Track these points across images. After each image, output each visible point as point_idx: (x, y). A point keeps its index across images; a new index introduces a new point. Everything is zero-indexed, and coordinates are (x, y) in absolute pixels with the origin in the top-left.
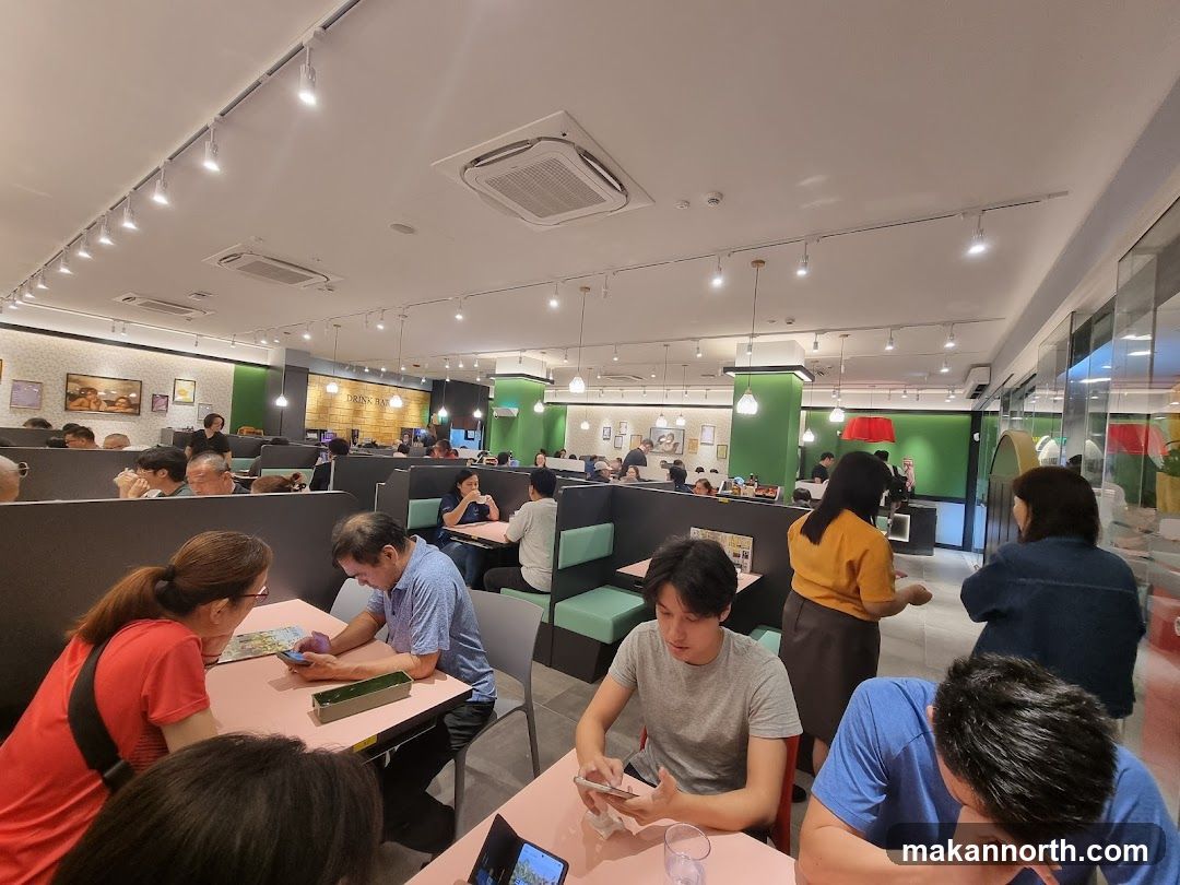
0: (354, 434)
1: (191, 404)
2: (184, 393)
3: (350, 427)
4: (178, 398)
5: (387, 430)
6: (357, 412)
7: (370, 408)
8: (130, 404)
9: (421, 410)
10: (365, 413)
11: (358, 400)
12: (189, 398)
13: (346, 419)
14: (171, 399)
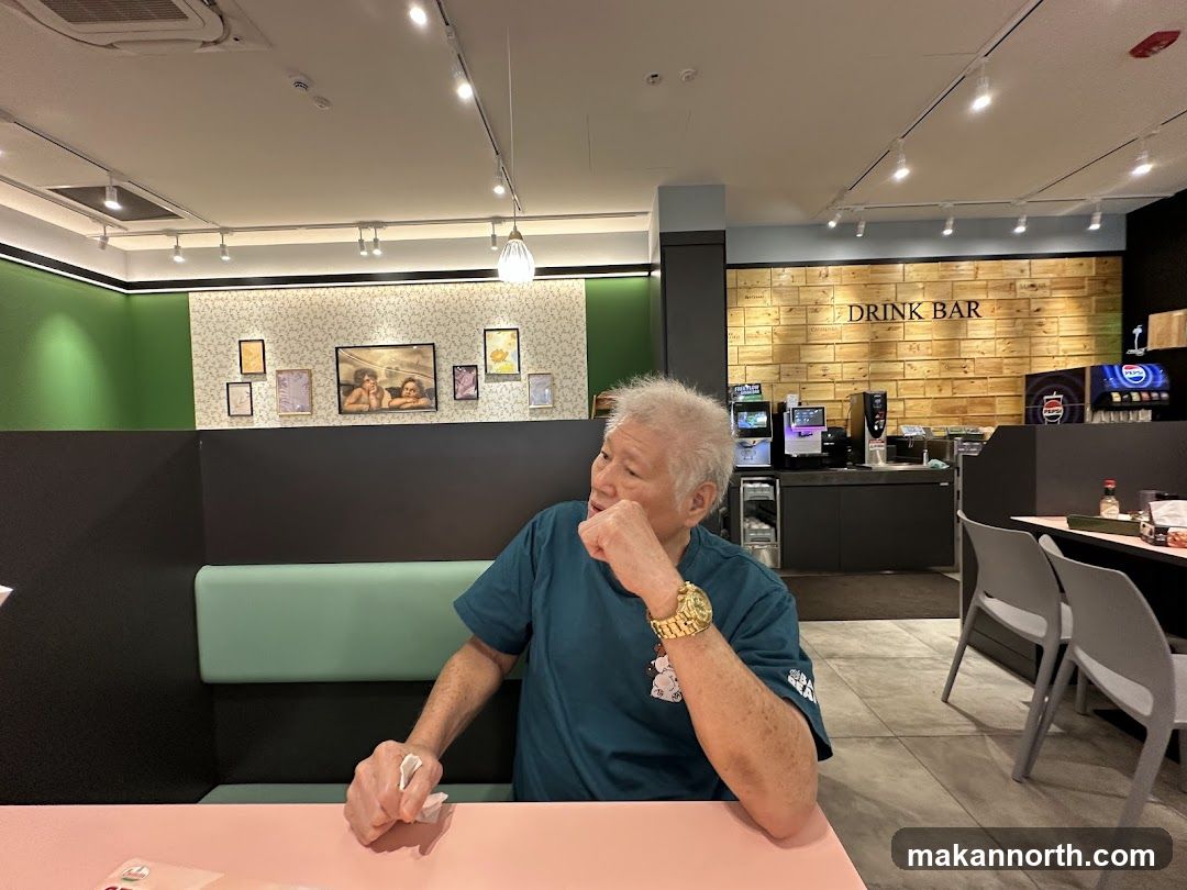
0: (872, 408)
1: (516, 377)
2: (500, 356)
3: (863, 388)
4: (495, 368)
5: (976, 389)
6: (879, 349)
7: (919, 334)
8: (421, 392)
9: (1094, 317)
10: (903, 349)
11: (879, 316)
12: (509, 365)
13: (849, 371)
14: (482, 372)
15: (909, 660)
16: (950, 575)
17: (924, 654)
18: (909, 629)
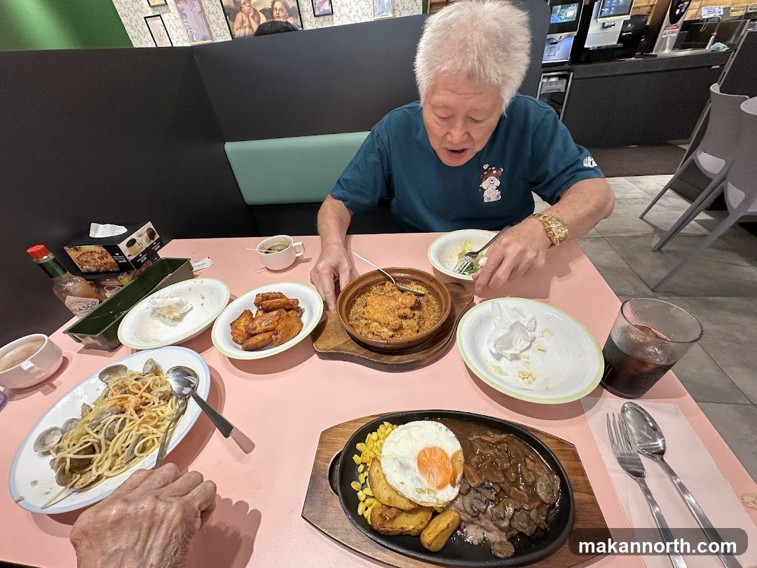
15: (627, 199)
16: (680, 146)
17: (639, 196)
18: (635, 183)
